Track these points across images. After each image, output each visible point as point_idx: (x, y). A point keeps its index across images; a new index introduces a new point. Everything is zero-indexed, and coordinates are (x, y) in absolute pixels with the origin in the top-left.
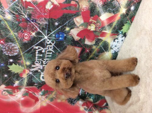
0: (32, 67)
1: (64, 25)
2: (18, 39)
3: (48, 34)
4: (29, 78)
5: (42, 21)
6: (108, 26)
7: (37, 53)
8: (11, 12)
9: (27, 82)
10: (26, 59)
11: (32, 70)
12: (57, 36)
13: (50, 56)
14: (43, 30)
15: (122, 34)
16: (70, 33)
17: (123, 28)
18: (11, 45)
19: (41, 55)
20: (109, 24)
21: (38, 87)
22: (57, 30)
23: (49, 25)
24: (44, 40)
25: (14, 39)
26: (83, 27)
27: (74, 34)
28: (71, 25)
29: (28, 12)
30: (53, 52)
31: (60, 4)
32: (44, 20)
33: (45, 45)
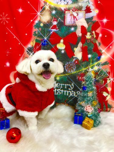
2: (79, 72)
7: (68, 85)
8: (99, 70)
10: (62, 77)
13: (65, 94)
18: (74, 68)
19: (66, 88)
25: (79, 70)
29: (100, 81)
30: (68, 96)
31: (107, 101)
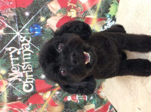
0: (10, 76)
1: (38, 15)
3: (20, 29)
4: (9, 91)
5: (8, 12)
6: (91, 9)
9: (7, 98)
11: (11, 81)
12: (31, 30)
14: (12, 24)
15: (111, 18)
16: (47, 25)
17: (110, 11)
20: (92, 7)
21: (23, 101)
22: (29, 21)
23: (18, 17)
24: (17, 38)
26: (62, 14)
27: (53, 25)
28: (46, 13)
32: (11, 11)
33: (19, 43)
